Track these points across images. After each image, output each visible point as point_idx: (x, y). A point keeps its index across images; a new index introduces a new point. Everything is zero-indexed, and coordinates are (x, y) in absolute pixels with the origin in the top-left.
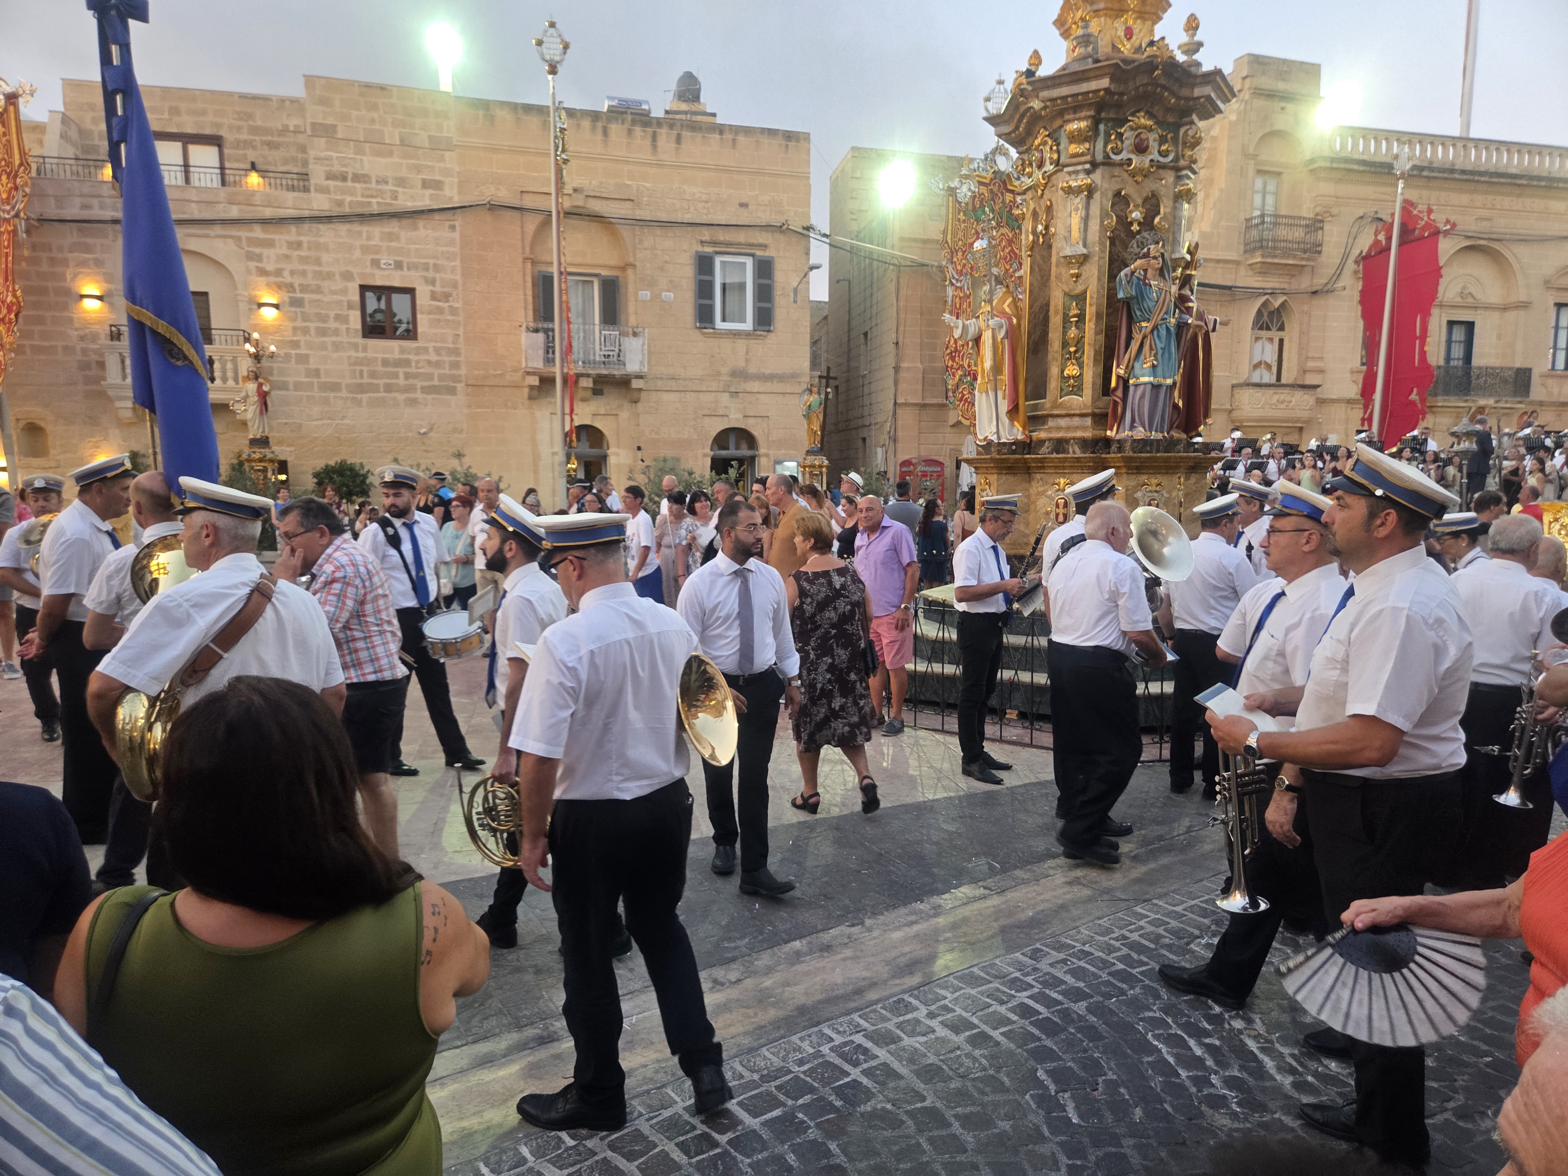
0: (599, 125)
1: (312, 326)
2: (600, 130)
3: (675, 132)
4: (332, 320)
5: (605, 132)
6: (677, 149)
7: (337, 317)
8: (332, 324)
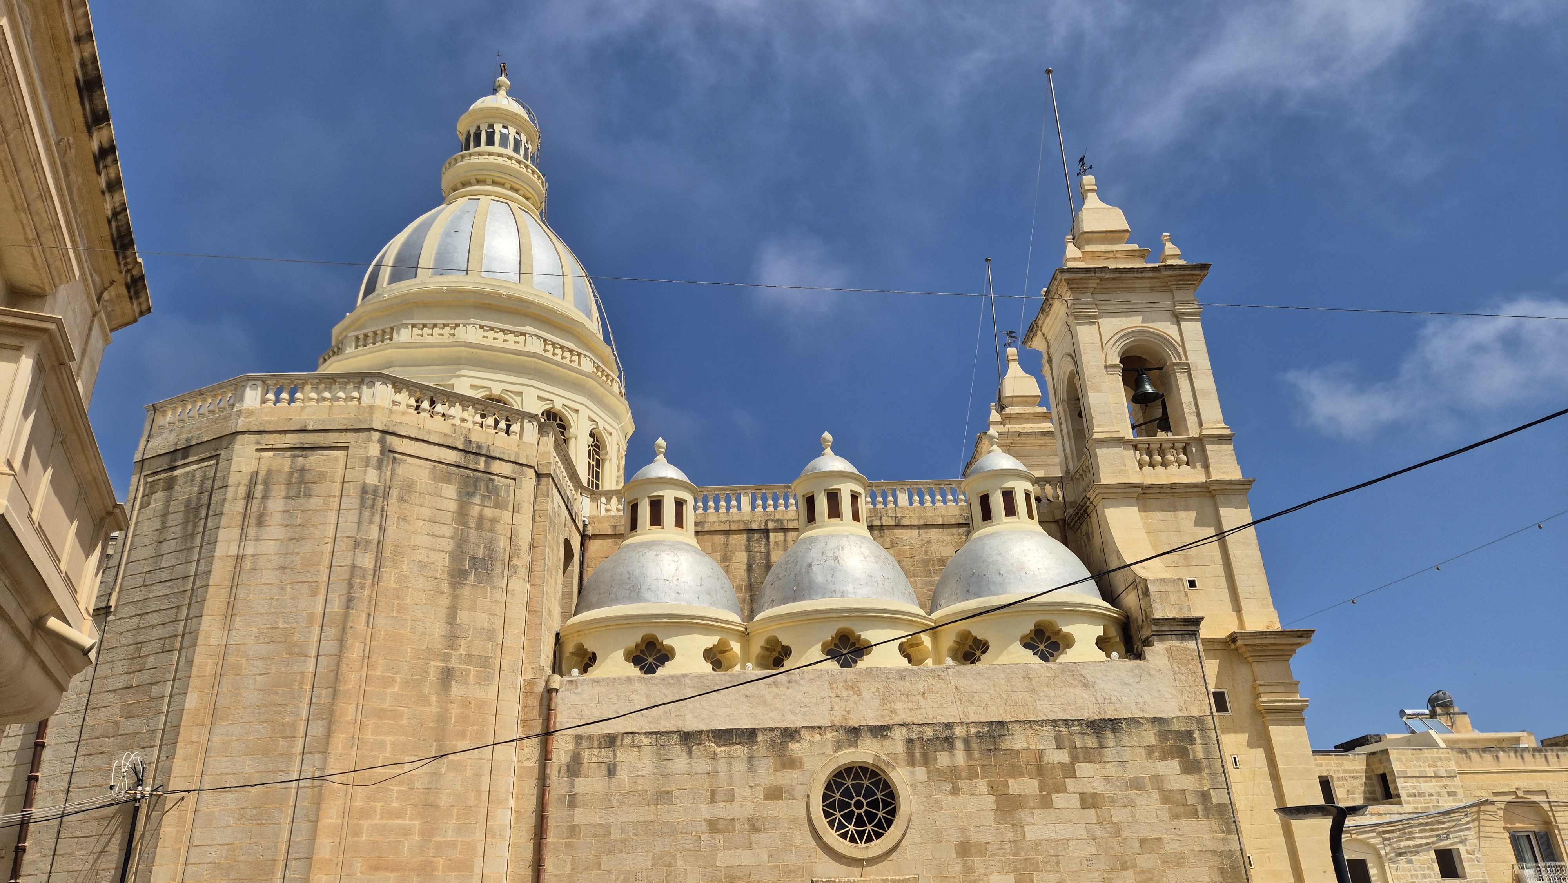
0: (1518, 754)
1: (1419, 873)
2: (1519, 757)
3: (1555, 753)
4: (1426, 869)
5: (1522, 758)
6: (1559, 762)
7: (1428, 868)
8: (1427, 872)
